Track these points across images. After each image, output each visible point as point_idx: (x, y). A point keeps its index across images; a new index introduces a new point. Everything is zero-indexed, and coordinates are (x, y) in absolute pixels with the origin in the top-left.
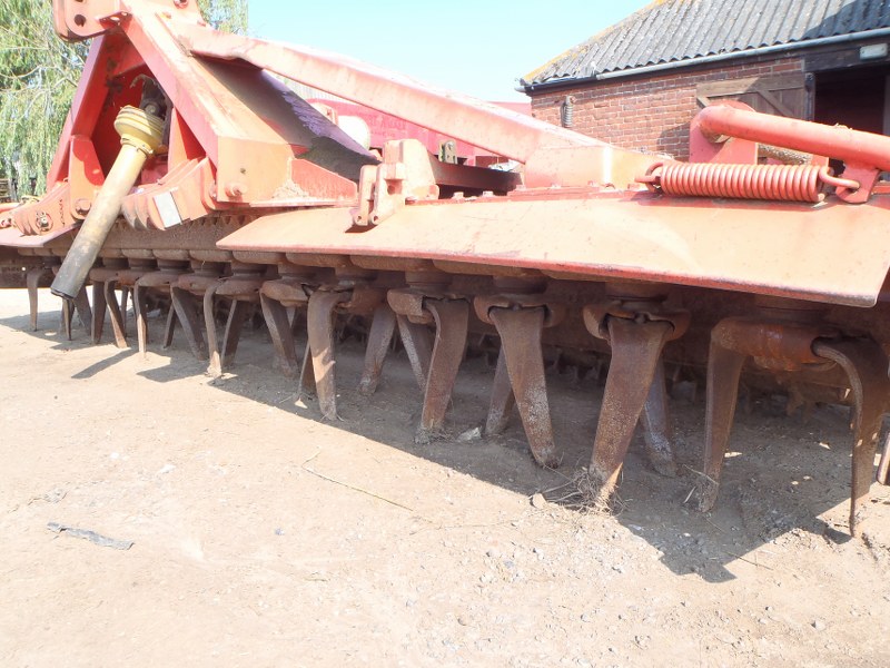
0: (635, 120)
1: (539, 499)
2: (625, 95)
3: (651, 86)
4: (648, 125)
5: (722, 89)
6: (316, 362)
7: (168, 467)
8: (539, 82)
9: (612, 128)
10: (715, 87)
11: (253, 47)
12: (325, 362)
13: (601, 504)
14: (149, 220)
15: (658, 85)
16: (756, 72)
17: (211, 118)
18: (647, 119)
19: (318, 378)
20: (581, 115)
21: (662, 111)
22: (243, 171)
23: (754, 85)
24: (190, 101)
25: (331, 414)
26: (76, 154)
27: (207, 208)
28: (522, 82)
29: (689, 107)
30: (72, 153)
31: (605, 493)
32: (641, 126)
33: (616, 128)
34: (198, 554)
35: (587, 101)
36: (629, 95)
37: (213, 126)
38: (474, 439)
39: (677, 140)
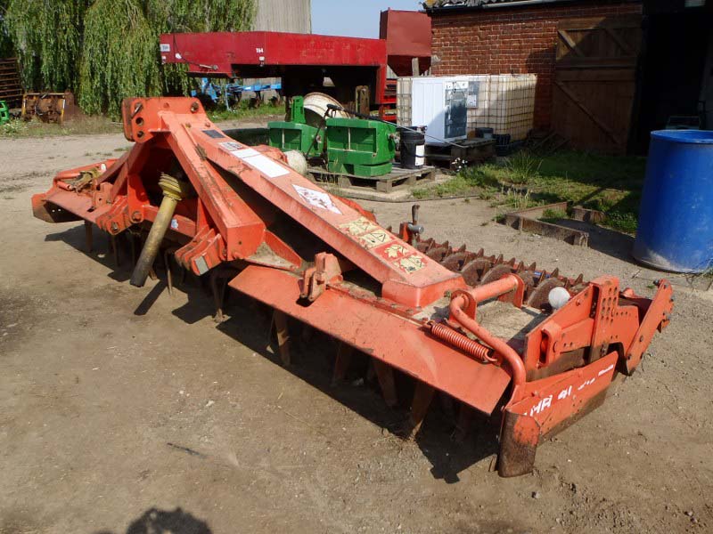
0: (511, 42)
1: (386, 431)
2: (504, 22)
3: (524, 16)
4: (520, 47)
5: (578, 25)
6: (279, 336)
7: (211, 403)
8: (437, 6)
9: (492, 47)
10: (572, 23)
11: (243, 171)
12: (283, 336)
13: (412, 438)
14: (190, 267)
15: (531, 15)
16: (605, 11)
17: (222, 214)
18: (520, 42)
19: (280, 343)
20: (469, 35)
21: (531, 37)
22: (240, 243)
23: (602, 23)
24: (209, 199)
25: (287, 363)
26: (131, 186)
27: (220, 259)
28: (424, 5)
29: (552, 35)
30: (129, 186)
31: (414, 432)
32: (515, 47)
33: (495, 47)
34: (236, 462)
35: (474, 25)
36: (508, 22)
37: (224, 220)
38: (360, 386)
39: (540, 61)
